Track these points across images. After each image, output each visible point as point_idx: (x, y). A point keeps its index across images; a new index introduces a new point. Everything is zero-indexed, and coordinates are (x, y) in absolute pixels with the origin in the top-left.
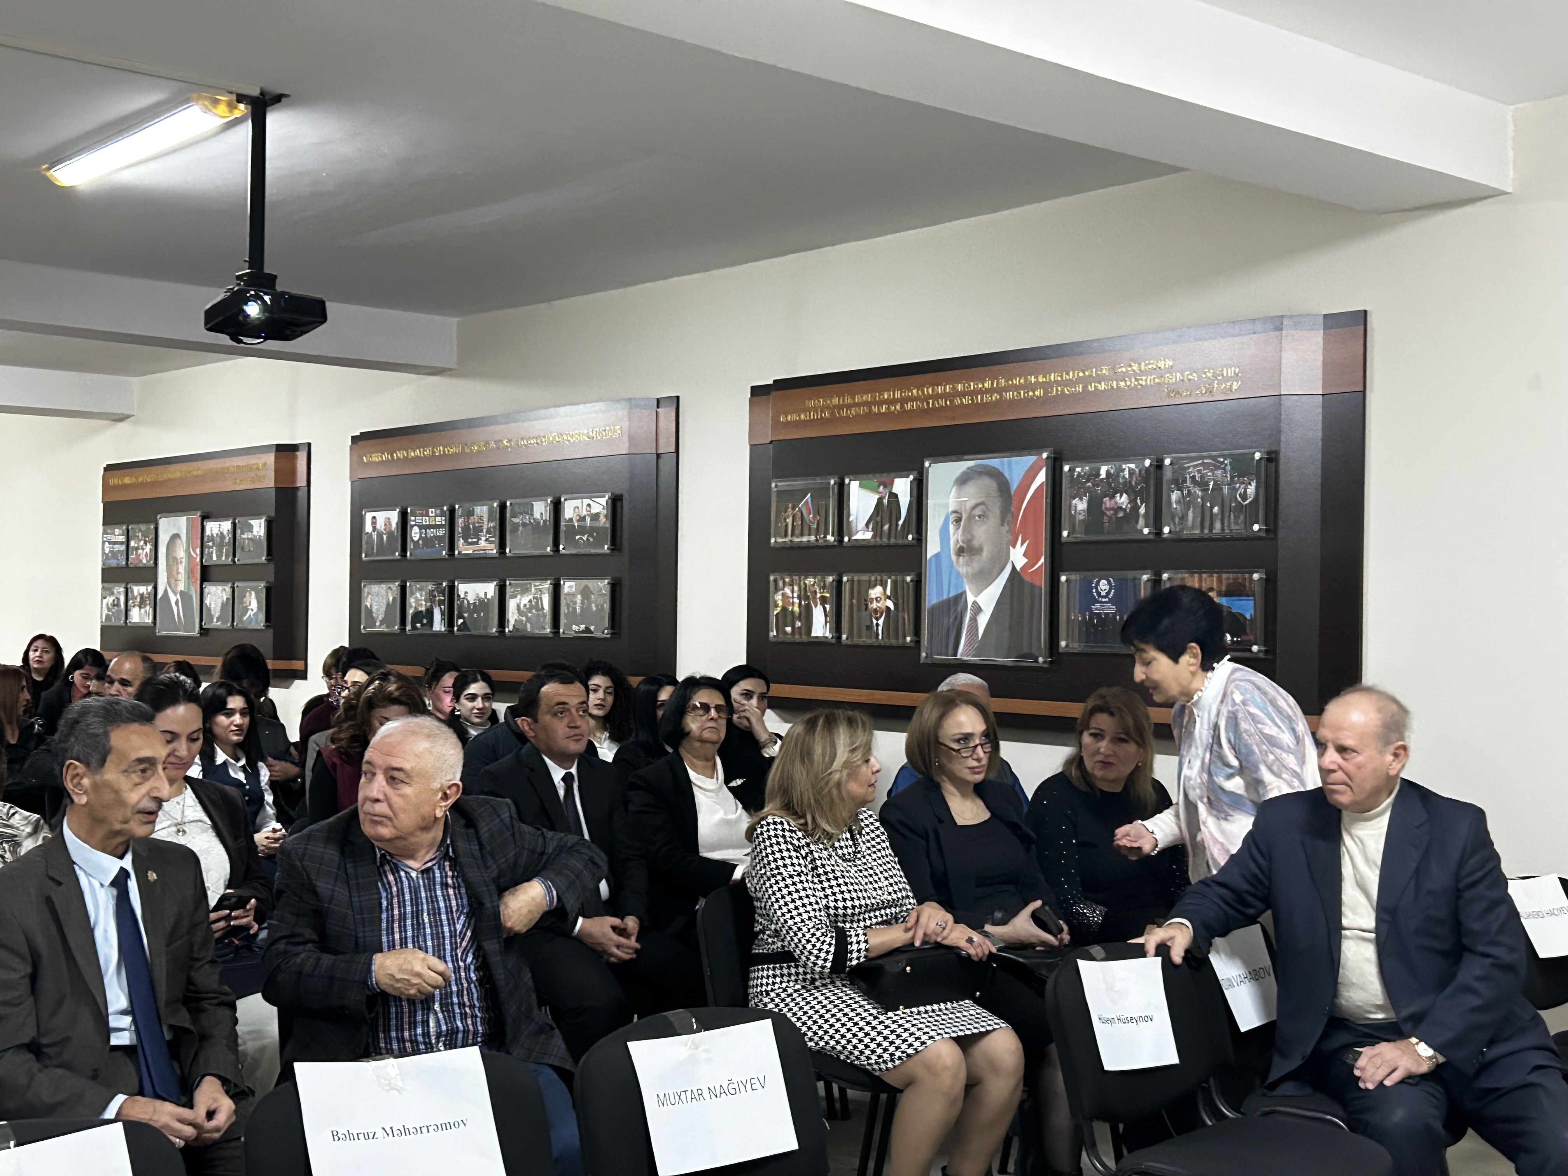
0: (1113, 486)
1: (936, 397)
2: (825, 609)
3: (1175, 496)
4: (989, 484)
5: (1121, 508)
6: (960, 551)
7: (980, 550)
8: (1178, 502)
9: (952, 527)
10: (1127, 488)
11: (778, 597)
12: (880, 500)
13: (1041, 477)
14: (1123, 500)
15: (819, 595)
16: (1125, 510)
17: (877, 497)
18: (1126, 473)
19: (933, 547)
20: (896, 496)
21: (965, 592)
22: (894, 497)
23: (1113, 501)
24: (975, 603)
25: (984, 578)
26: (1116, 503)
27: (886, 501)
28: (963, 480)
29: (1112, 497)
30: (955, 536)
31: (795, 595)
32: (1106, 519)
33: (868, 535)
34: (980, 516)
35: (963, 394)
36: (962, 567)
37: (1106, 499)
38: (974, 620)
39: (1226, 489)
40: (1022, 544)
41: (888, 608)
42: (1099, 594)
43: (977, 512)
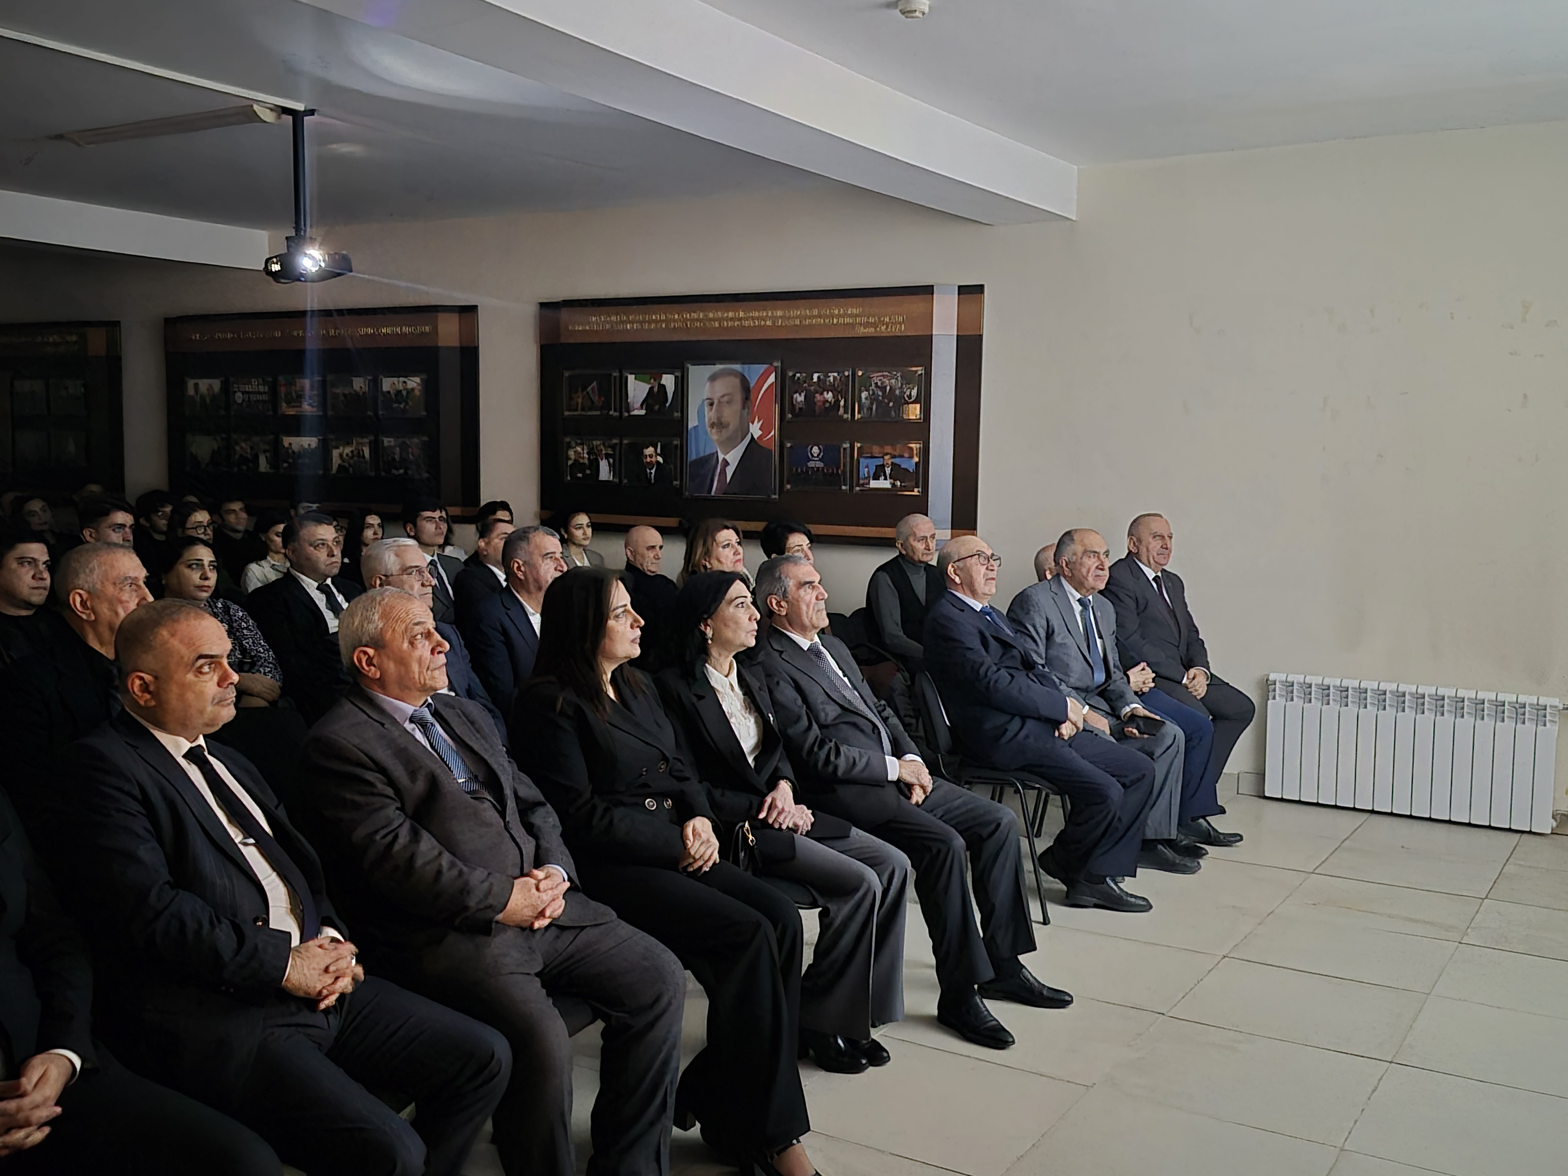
0: (822, 386)
1: (692, 320)
2: (609, 462)
3: (864, 395)
4: (737, 382)
5: (827, 401)
6: (712, 425)
7: (728, 425)
8: (866, 398)
9: (706, 409)
10: (832, 388)
11: (571, 453)
12: (651, 389)
13: (772, 379)
14: (829, 396)
15: (604, 452)
16: (830, 403)
17: (648, 386)
18: (832, 379)
19: (693, 422)
20: (664, 386)
21: (717, 452)
22: (663, 387)
23: (822, 396)
24: (725, 460)
25: (729, 444)
26: (824, 397)
27: (656, 389)
28: (713, 378)
29: (822, 394)
30: (710, 415)
31: (585, 451)
32: (817, 408)
33: (643, 412)
34: (728, 402)
35: (714, 320)
36: (714, 435)
37: (818, 395)
38: (723, 472)
39: (897, 392)
40: (758, 422)
41: (658, 462)
42: (812, 455)
43: (726, 399)
